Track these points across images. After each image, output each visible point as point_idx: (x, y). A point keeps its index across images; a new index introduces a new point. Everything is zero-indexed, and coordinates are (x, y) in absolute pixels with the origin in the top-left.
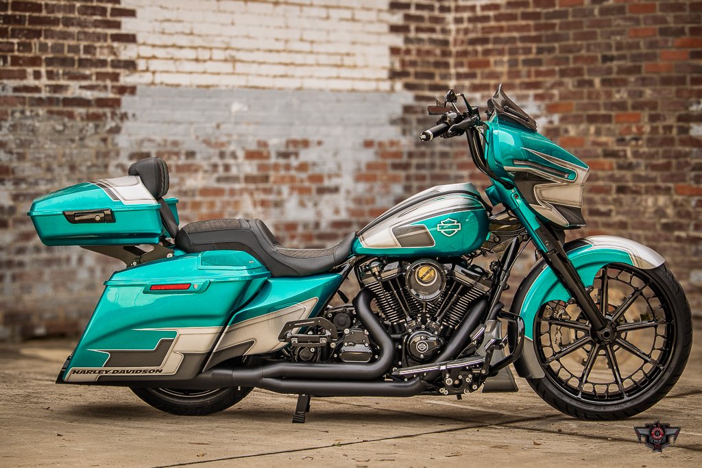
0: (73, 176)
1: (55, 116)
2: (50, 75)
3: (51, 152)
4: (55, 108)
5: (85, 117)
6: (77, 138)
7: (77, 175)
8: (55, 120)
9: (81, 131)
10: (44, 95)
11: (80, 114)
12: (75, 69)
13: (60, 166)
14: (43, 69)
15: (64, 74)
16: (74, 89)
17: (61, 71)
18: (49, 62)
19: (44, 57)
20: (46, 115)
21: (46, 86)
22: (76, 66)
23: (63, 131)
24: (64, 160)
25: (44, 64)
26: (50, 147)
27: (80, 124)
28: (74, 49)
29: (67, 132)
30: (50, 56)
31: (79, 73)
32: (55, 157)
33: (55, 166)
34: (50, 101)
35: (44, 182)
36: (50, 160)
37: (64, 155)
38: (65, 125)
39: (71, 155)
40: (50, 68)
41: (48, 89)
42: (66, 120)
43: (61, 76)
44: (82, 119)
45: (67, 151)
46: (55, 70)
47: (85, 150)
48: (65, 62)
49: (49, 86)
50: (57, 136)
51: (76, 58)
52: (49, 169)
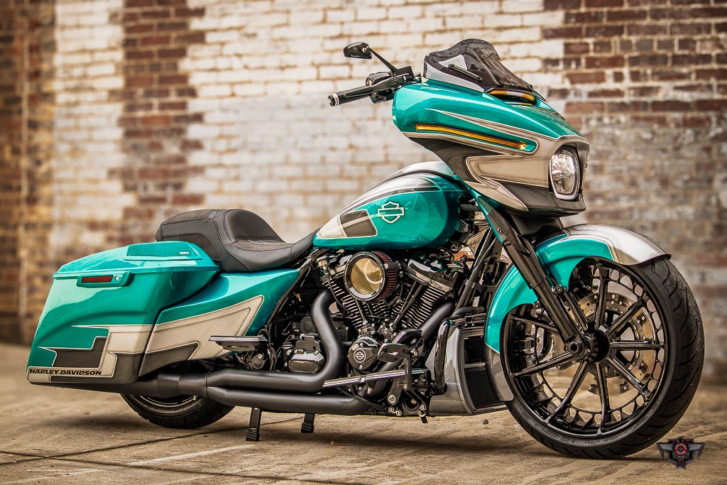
0: (665, 192)
1: (642, 123)
2: (635, 76)
3: (635, 164)
4: (642, 114)
5: (681, 123)
6: (670, 148)
7: (671, 191)
8: (641, 127)
9: (676, 138)
10: (627, 99)
11: (675, 119)
12: (669, 67)
13: (648, 179)
14: (626, 70)
15: (654, 74)
16: (666, 91)
17: (649, 71)
18: (634, 61)
19: (626, 56)
20: (630, 122)
21: (630, 89)
22: (670, 63)
23: (653, 138)
24: (652, 173)
25: (627, 64)
26: (634, 158)
27: (675, 131)
28: (668, 45)
29: (656, 140)
30: (636, 54)
31: (672, 72)
32: (641, 170)
33: (641, 180)
34: (636, 106)
35: (626, 198)
36: (634, 173)
37: (653, 167)
38: (653, 133)
39: (662, 167)
40: (635, 69)
41: (632, 92)
42: (656, 127)
43: (649, 77)
44: (678, 125)
45: (657, 163)
46: (641, 70)
47: (682, 162)
48: (653, 60)
49: (634, 88)
50: (643, 145)
51: (670, 54)
52: (633, 183)
